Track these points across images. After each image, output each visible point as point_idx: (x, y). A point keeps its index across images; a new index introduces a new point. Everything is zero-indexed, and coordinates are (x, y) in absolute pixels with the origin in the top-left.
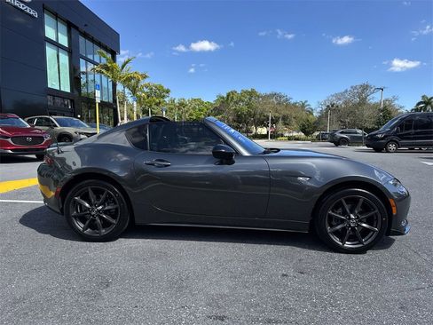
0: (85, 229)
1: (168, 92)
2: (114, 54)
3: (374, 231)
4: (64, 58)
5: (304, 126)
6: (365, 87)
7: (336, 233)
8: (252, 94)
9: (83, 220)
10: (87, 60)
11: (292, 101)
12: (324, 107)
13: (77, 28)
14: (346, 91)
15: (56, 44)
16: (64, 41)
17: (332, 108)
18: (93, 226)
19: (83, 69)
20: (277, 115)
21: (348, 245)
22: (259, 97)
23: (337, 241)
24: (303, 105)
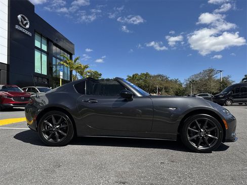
0: (49, 139)
1: (100, 75)
2: (71, 55)
3: (216, 139)
4: (45, 57)
5: (177, 92)
6: (211, 71)
7: (193, 141)
8: (147, 75)
9: (48, 134)
10: (57, 58)
11: (170, 79)
12: (188, 82)
13: (52, 42)
14: (201, 73)
15: (41, 50)
16: (45, 48)
17: (193, 82)
18: (53, 137)
19: (54, 63)
20: (161, 86)
21: (201, 147)
22: (151, 77)
23: (194, 145)
24: (176, 81)
